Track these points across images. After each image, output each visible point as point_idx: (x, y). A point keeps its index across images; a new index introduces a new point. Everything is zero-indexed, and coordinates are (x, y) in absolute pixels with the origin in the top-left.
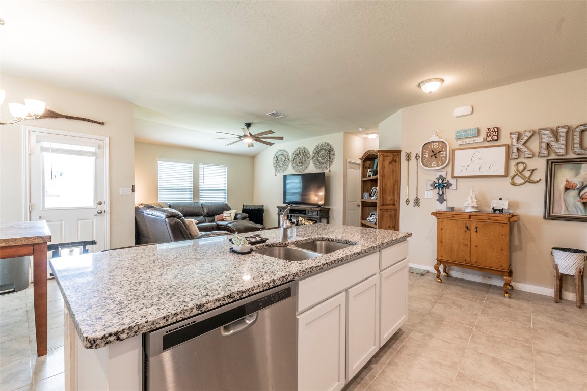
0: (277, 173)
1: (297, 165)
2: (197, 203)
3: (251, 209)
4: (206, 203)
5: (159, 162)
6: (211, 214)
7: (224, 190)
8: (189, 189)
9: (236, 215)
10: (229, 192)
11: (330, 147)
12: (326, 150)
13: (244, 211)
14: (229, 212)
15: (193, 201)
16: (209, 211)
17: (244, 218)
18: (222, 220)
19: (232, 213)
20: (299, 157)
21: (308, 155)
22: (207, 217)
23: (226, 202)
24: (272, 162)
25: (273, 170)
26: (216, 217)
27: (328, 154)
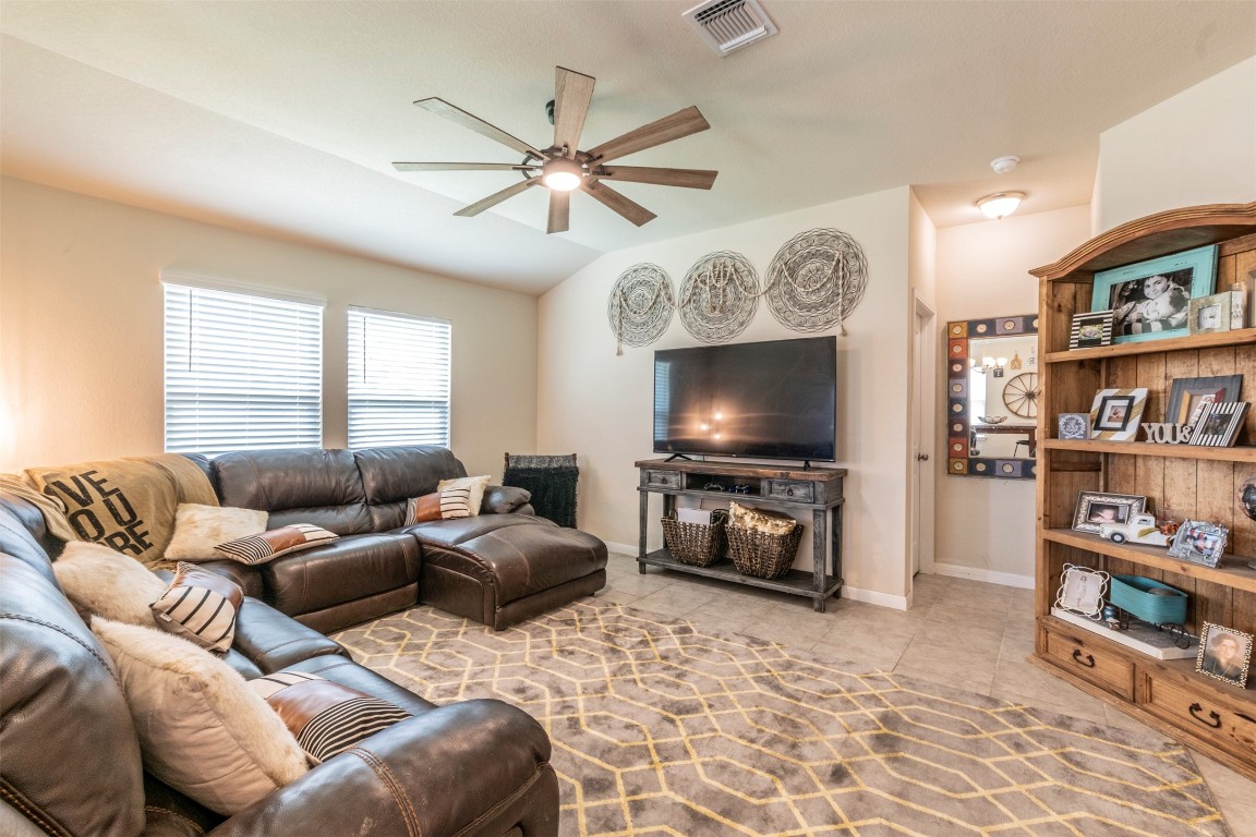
0: (625, 348)
1: (704, 317)
2: (336, 452)
3: (537, 470)
4: (374, 450)
5: (167, 287)
6: (391, 492)
7: (439, 404)
8: (308, 402)
9: (488, 493)
10: (459, 409)
11: (848, 245)
12: (830, 257)
13: (513, 477)
14: (462, 483)
15: (320, 446)
16: (386, 481)
17: (515, 508)
18: (436, 518)
19: (474, 485)
20: (713, 287)
21: (749, 281)
22: (376, 504)
23: (448, 447)
24: (606, 308)
25: (611, 338)
26: (413, 503)
27: (836, 270)
